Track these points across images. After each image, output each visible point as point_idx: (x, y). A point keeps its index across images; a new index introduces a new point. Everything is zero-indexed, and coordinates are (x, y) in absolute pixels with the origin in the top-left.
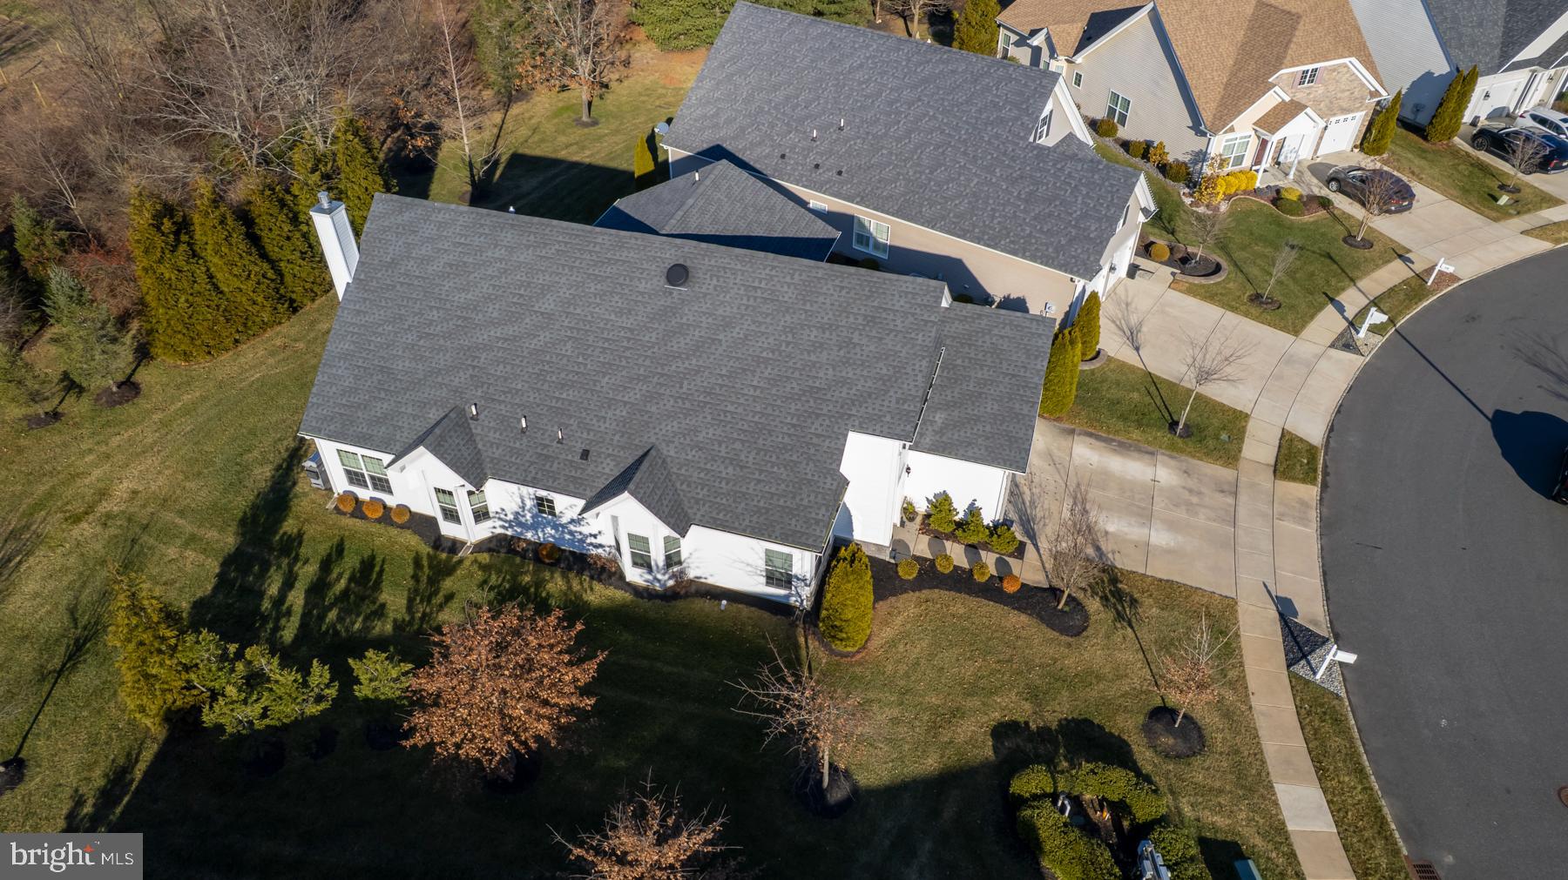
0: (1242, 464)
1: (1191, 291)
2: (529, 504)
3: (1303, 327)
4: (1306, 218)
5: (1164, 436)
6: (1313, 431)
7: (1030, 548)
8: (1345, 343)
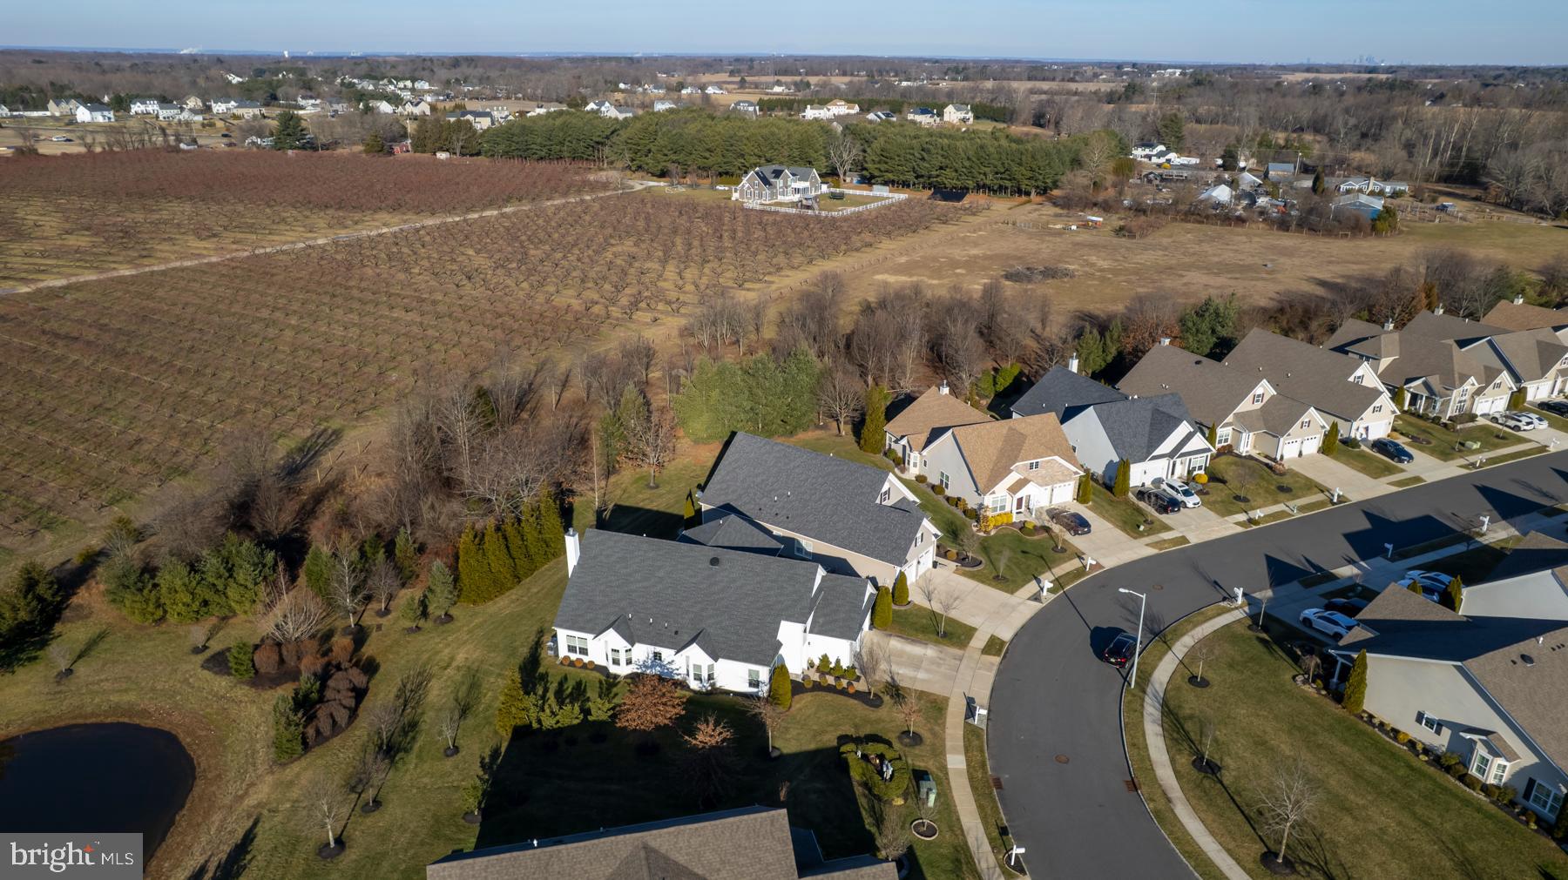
0: (968, 649)
1: (965, 574)
2: (651, 655)
3: (1017, 590)
4: (1036, 538)
5: (934, 637)
6: (1006, 635)
7: (863, 678)
8: (1036, 598)
